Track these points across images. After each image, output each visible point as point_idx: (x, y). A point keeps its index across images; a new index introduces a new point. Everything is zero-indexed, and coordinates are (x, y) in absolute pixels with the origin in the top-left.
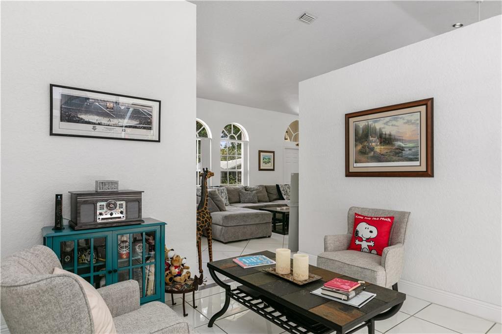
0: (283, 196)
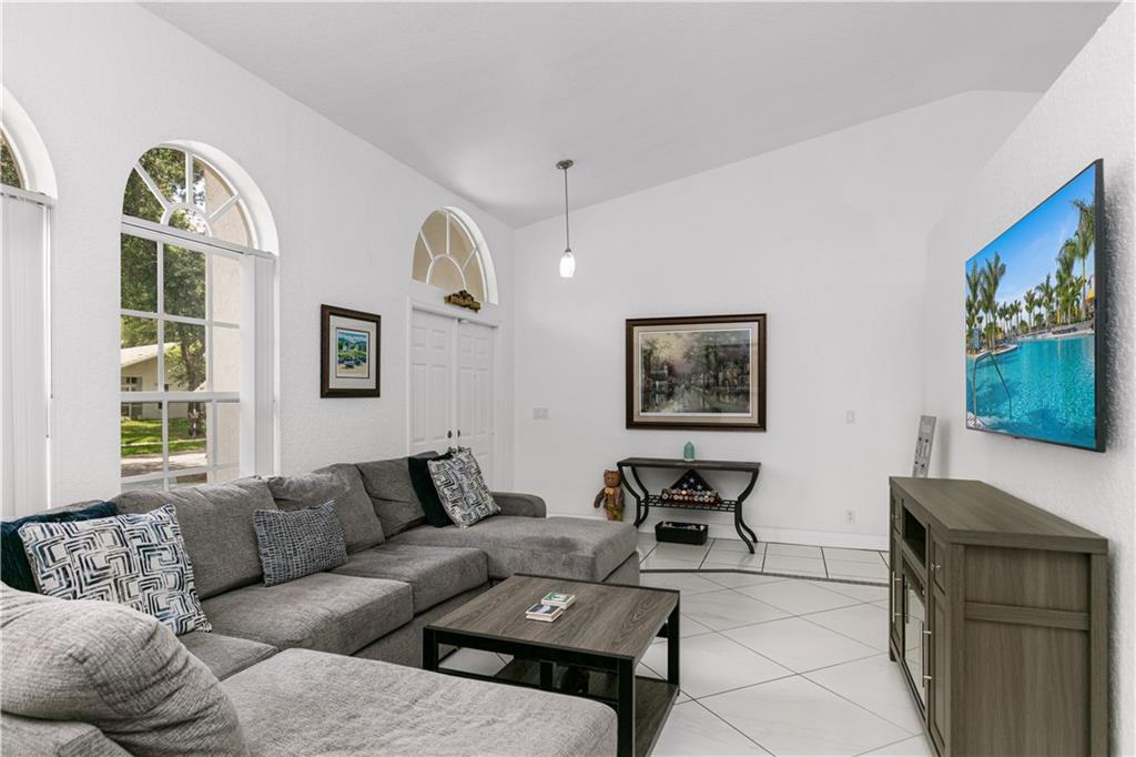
0: (448, 507)
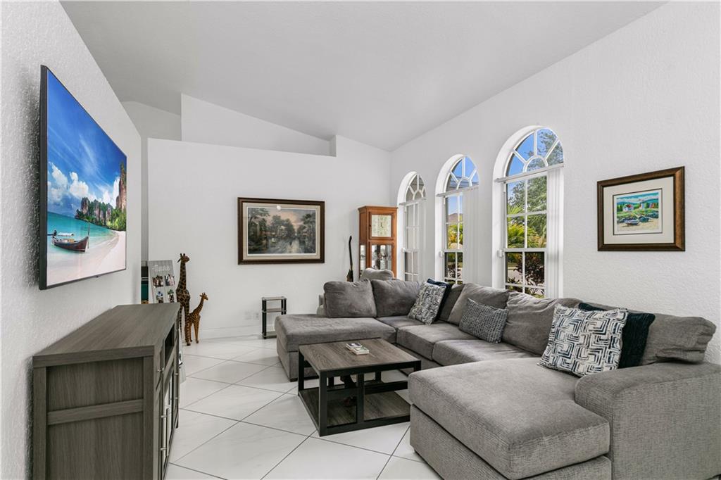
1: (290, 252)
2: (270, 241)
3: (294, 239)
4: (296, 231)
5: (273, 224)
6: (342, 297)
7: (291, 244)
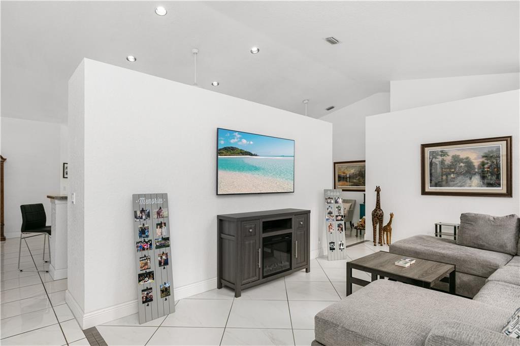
1: (470, 186)
2: (449, 176)
3: (475, 174)
4: (476, 167)
5: (452, 162)
6: (470, 228)
7: (471, 178)
